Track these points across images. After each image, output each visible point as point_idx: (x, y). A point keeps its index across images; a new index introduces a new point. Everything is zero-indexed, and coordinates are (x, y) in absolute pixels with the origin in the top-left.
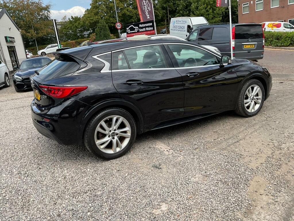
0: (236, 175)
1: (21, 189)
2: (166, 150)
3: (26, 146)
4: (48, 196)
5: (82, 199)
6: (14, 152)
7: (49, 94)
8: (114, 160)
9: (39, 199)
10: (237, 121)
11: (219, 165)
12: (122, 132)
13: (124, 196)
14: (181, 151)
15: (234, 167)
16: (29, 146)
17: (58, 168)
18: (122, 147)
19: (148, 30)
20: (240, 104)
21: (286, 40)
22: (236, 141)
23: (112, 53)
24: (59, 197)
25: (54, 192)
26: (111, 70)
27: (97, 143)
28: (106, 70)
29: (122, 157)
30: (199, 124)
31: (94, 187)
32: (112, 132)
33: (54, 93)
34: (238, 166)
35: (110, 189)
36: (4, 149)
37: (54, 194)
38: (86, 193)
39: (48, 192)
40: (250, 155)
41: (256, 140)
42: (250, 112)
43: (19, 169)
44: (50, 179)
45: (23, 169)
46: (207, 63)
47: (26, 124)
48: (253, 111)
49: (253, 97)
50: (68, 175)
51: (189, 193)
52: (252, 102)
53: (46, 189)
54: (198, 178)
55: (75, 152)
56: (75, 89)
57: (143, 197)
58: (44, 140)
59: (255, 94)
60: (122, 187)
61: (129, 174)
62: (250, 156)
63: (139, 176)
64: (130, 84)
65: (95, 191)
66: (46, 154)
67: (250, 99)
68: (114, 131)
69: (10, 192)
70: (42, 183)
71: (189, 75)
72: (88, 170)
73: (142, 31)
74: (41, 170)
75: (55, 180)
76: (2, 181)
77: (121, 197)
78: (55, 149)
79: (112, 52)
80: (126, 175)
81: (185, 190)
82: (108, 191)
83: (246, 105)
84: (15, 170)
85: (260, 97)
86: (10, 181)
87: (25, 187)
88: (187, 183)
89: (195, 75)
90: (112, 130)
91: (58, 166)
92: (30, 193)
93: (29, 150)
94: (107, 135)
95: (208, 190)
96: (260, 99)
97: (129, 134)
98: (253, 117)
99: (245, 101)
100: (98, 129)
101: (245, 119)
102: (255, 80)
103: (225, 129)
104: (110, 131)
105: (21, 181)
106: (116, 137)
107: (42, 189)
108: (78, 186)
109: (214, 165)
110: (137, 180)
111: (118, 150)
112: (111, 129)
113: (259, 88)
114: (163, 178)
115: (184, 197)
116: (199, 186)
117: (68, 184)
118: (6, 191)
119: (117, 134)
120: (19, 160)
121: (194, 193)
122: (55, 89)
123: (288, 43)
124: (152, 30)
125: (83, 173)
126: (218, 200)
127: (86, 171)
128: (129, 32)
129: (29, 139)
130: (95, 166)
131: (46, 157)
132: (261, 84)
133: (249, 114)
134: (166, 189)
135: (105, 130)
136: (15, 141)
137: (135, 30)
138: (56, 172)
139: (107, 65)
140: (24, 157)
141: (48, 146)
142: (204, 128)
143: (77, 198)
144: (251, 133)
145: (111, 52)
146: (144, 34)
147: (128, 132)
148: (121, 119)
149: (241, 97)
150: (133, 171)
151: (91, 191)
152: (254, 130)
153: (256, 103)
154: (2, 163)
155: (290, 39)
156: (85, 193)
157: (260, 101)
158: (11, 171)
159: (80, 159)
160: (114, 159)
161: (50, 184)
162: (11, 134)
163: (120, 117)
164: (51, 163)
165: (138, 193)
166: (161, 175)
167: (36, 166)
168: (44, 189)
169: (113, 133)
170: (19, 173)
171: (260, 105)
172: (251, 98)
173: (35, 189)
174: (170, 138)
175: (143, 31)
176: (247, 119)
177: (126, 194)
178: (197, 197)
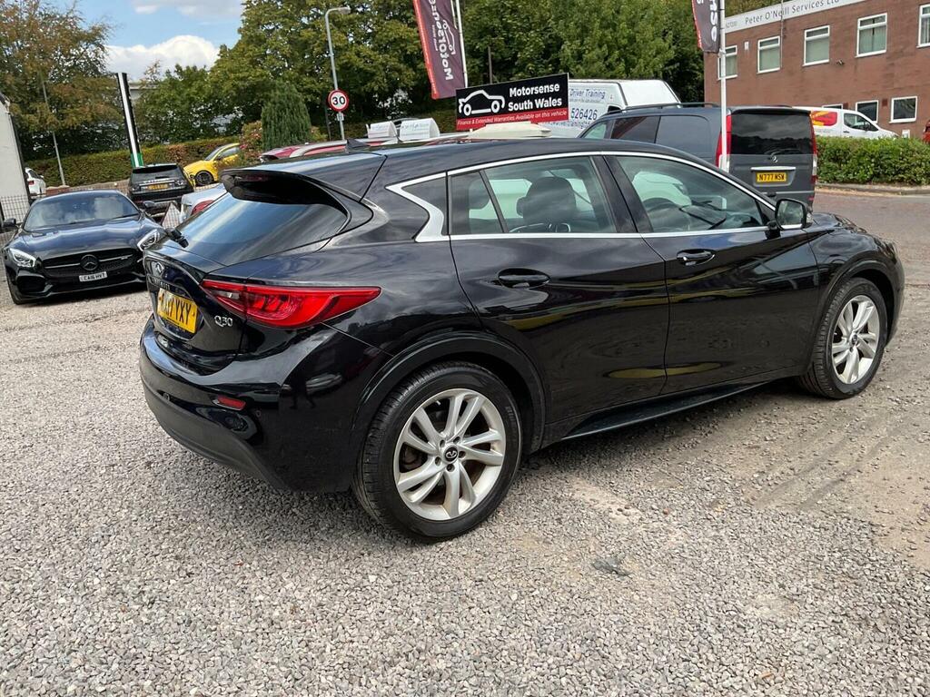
0: (886, 595)
1: (139, 651)
2: (614, 508)
3: (110, 491)
4: (251, 677)
5: (387, 687)
6: (73, 513)
7: (245, 312)
8: (450, 543)
9: (223, 689)
10: (809, 413)
11: (813, 558)
12: (475, 447)
13: (533, 674)
14: (665, 513)
15: (869, 566)
16: (123, 491)
17: (258, 574)
18: (474, 496)
19: (544, 108)
20: (821, 356)
21: (860, 164)
22: (835, 478)
23: (449, 178)
24: (297, 680)
25: (273, 664)
26: (448, 234)
27: (400, 483)
28: (431, 234)
29: (475, 533)
30: (688, 420)
31: (413, 641)
32: (447, 445)
33: (263, 310)
34: (881, 564)
35: (475, 651)
36: (32, 502)
37: (273, 670)
38: (392, 664)
39: (247, 664)
40: (901, 525)
41: (898, 476)
42: (846, 382)
43: (110, 576)
44: (240, 613)
45: (128, 578)
46: (723, 221)
47: (87, 413)
48: (854, 379)
49: (856, 336)
50: (301, 598)
51: (758, 662)
52: (851, 349)
53: (235, 651)
54: (765, 605)
55: (297, 512)
56: (338, 297)
57: (603, 678)
58: (172, 471)
59: (860, 326)
60: (514, 643)
61: (523, 593)
62: (903, 530)
63: (558, 599)
64: (510, 284)
65: (422, 658)
66: (195, 521)
67: (848, 341)
68: (452, 444)
69: (102, 663)
70: (216, 629)
71: (685, 259)
72: (372, 578)
73: (519, 111)
74: (195, 579)
75: (258, 615)
76: (59, 620)
77: (525, 680)
78: (222, 504)
79: (449, 173)
80: (514, 597)
81: (739, 650)
82: (469, 657)
83: (837, 360)
84: (96, 581)
85: (874, 334)
86: (88, 621)
87: (153, 644)
88: (738, 626)
89: (699, 261)
90: (448, 438)
91: (255, 563)
92: (180, 668)
93: (128, 507)
94: (432, 455)
95: (820, 650)
96: (873, 341)
97: (498, 453)
98: (853, 399)
99: (834, 346)
100: (407, 436)
101: (831, 404)
102: (862, 281)
103: (782, 436)
104: (442, 443)
105: (132, 621)
106: (458, 465)
107: (222, 649)
108: (355, 639)
109: (799, 560)
110: (559, 616)
111: (464, 507)
112: (444, 435)
113: (871, 305)
114: (649, 610)
115: (743, 676)
116: (783, 636)
117: (313, 630)
118: (85, 660)
119: (462, 454)
120: (102, 543)
121: (773, 659)
122: (267, 295)
123: (866, 173)
124: (557, 107)
125: (353, 590)
126: (867, 684)
127: (366, 583)
128: (467, 114)
129: (113, 466)
130: (390, 563)
131: (199, 532)
132: (877, 294)
133: (845, 391)
134: (673, 646)
135: (425, 439)
136: (65, 473)
137: (490, 107)
138: (253, 586)
139: (436, 215)
140: (118, 533)
141: (194, 492)
142: (710, 432)
143: (364, 684)
144: (873, 452)
145: (444, 174)
146: (527, 120)
147: (495, 445)
148: (479, 403)
149: (823, 333)
150: (531, 582)
151: (407, 656)
152: (874, 442)
153: (861, 355)
154: (39, 554)
155: (873, 160)
156: (390, 663)
157: (873, 348)
158: (81, 585)
159: (325, 539)
160: (451, 539)
161: (244, 630)
162: (39, 448)
163: (476, 396)
164: (224, 553)
165: (581, 663)
166: (636, 598)
167: (172, 563)
168: (229, 649)
169: (452, 449)
170: (115, 592)
171: (871, 360)
172: (851, 339)
173: (195, 652)
174: (610, 468)
175: (524, 111)
176: (837, 405)
177: (538, 669)
178: (790, 674)
